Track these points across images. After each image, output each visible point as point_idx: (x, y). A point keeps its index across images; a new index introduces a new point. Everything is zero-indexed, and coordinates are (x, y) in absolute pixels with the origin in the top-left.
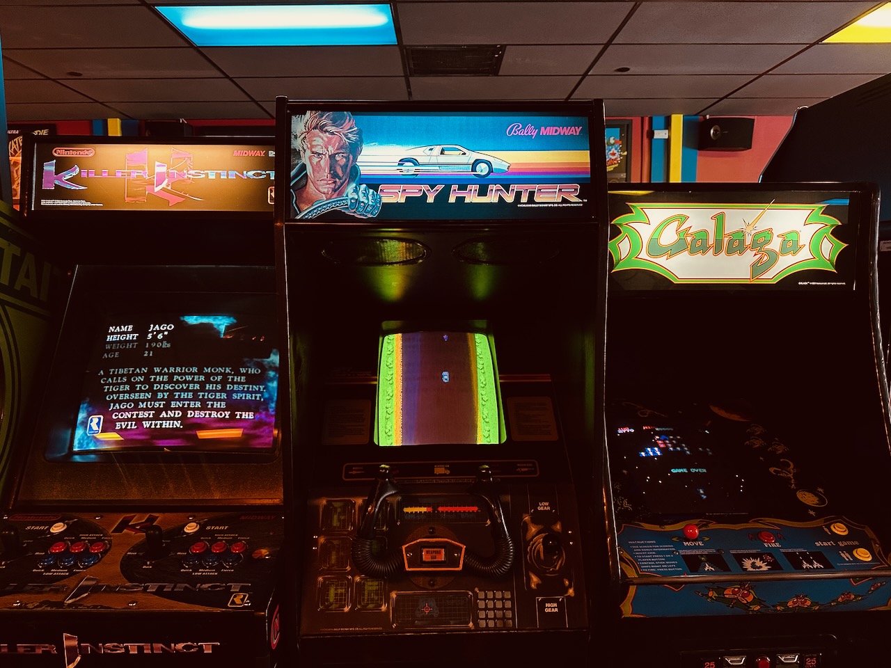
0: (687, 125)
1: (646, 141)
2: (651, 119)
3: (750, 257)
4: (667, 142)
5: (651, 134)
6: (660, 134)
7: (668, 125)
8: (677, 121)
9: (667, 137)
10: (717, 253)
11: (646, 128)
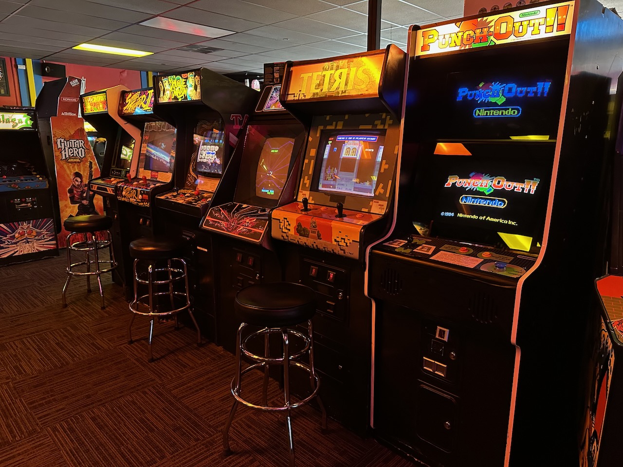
0: (35, 64)
1: (14, 69)
2: (15, 59)
3: (11, 124)
4: (26, 70)
5: (17, 67)
6: (21, 67)
7: (25, 63)
8: (29, 62)
9: (25, 69)
10: (4, 122)
11: (13, 63)
